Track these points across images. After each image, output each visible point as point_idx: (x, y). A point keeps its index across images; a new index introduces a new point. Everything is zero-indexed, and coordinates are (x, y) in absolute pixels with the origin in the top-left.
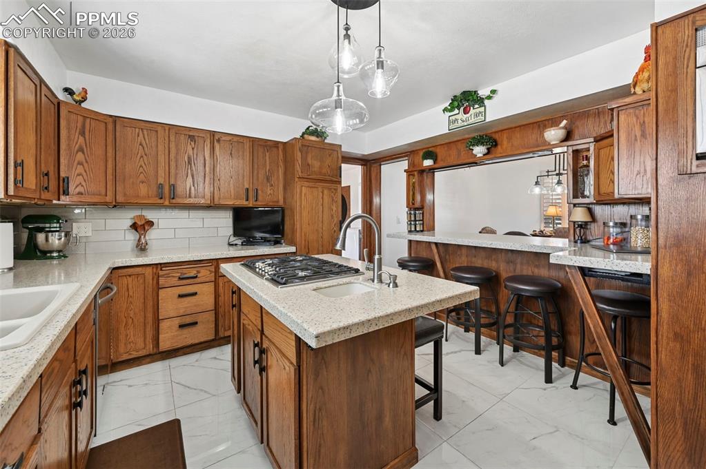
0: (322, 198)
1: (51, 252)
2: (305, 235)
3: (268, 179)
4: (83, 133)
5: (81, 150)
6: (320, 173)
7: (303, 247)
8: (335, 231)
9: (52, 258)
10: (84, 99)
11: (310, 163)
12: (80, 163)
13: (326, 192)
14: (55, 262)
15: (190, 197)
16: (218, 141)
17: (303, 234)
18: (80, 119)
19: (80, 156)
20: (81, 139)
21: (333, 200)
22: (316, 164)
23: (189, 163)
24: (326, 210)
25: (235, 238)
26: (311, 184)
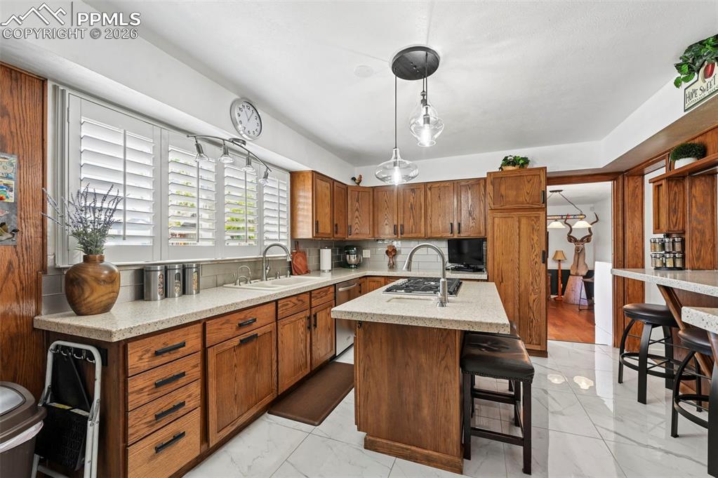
0: (519, 227)
1: (351, 265)
2: (498, 264)
3: (470, 214)
4: (358, 201)
5: (357, 210)
6: (516, 202)
7: (496, 276)
8: (536, 263)
9: (352, 268)
10: (360, 181)
11: (503, 193)
12: (357, 217)
13: (524, 221)
14: (353, 270)
15: (412, 232)
16: (430, 189)
17: (496, 264)
18: (357, 193)
19: (357, 213)
20: (357, 204)
21: (533, 229)
22: (511, 194)
23: (412, 208)
24: (524, 240)
25: (450, 264)
26: (506, 214)
